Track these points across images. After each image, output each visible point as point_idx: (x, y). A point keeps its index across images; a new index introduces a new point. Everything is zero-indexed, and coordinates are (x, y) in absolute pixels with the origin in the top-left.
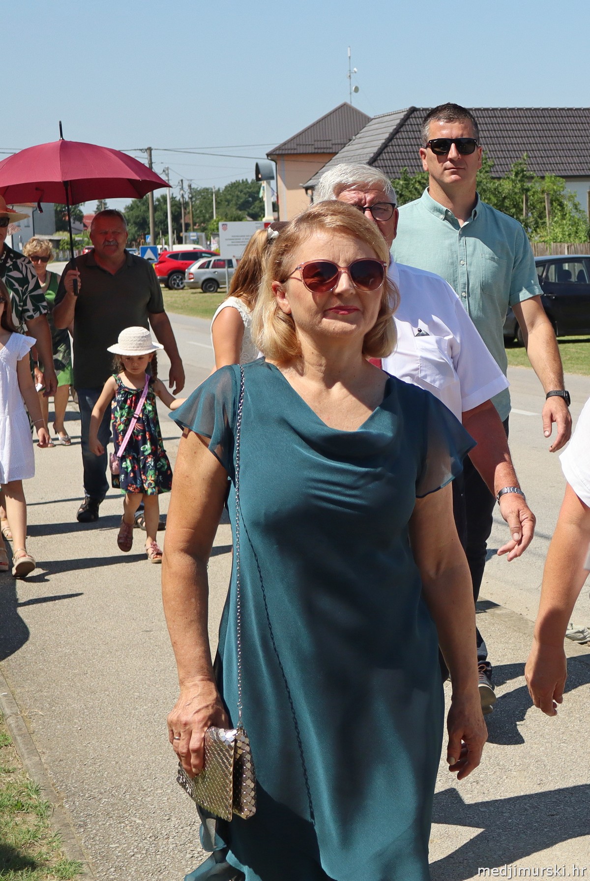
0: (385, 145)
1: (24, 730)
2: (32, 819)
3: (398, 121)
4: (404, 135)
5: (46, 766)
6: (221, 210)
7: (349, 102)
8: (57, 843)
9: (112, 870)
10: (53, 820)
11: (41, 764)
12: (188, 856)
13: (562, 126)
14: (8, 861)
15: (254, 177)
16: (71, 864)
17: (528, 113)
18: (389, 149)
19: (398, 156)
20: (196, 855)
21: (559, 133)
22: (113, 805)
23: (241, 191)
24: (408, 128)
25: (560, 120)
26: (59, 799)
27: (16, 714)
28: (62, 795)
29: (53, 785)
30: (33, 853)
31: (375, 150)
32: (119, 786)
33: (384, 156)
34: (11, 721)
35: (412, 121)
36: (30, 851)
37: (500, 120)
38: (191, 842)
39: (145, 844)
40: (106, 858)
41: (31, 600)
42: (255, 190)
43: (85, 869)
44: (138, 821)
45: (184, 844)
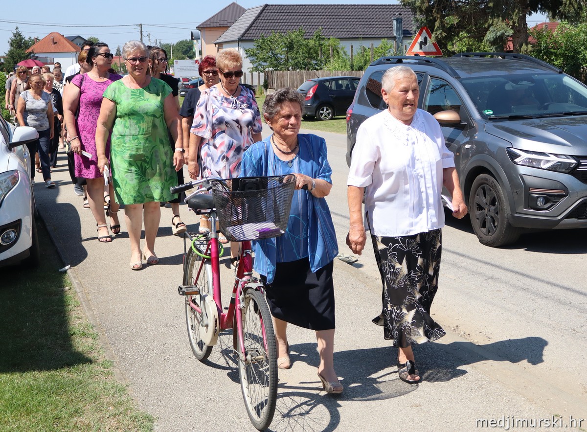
0: (253, 23)
1: (86, 299)
2: (90, 340)
3: (259, 11)
4: (262, 18)
5: (96, 316)
6: (174, 54)
7: (235, 2)
8: (102, 352)
9: (127, 365)
10: (100, 341)
11: (94, 315)
12: (163, 359)
13: (339, 14)
14: (79, 360)
15: (190, 38)
16: (108, 362)
17: (322, 7)
18: (255, 25)
19: (259, 28)
20: (166, 359)
21: (337, 17)
22: (127, 334)
23: (184, 45)
24: (264, 14)
25: (338, 10)
26: (102, 331)
27: (82, 292)
28: (104, 329)
29: (100, 325)
30: (91, 356)
31: (248, 25)
32: (130, 326)
33: (252, 28)
34: (80, 294)
35: (266, 11)
36: (89, 355)
37: (308, 11)
39: (143, 353)
40: (125, 359)
41: (88, 238)
42: (191, 44)
43: (115, 364)
44: (139, 342)
45: (161, 354)
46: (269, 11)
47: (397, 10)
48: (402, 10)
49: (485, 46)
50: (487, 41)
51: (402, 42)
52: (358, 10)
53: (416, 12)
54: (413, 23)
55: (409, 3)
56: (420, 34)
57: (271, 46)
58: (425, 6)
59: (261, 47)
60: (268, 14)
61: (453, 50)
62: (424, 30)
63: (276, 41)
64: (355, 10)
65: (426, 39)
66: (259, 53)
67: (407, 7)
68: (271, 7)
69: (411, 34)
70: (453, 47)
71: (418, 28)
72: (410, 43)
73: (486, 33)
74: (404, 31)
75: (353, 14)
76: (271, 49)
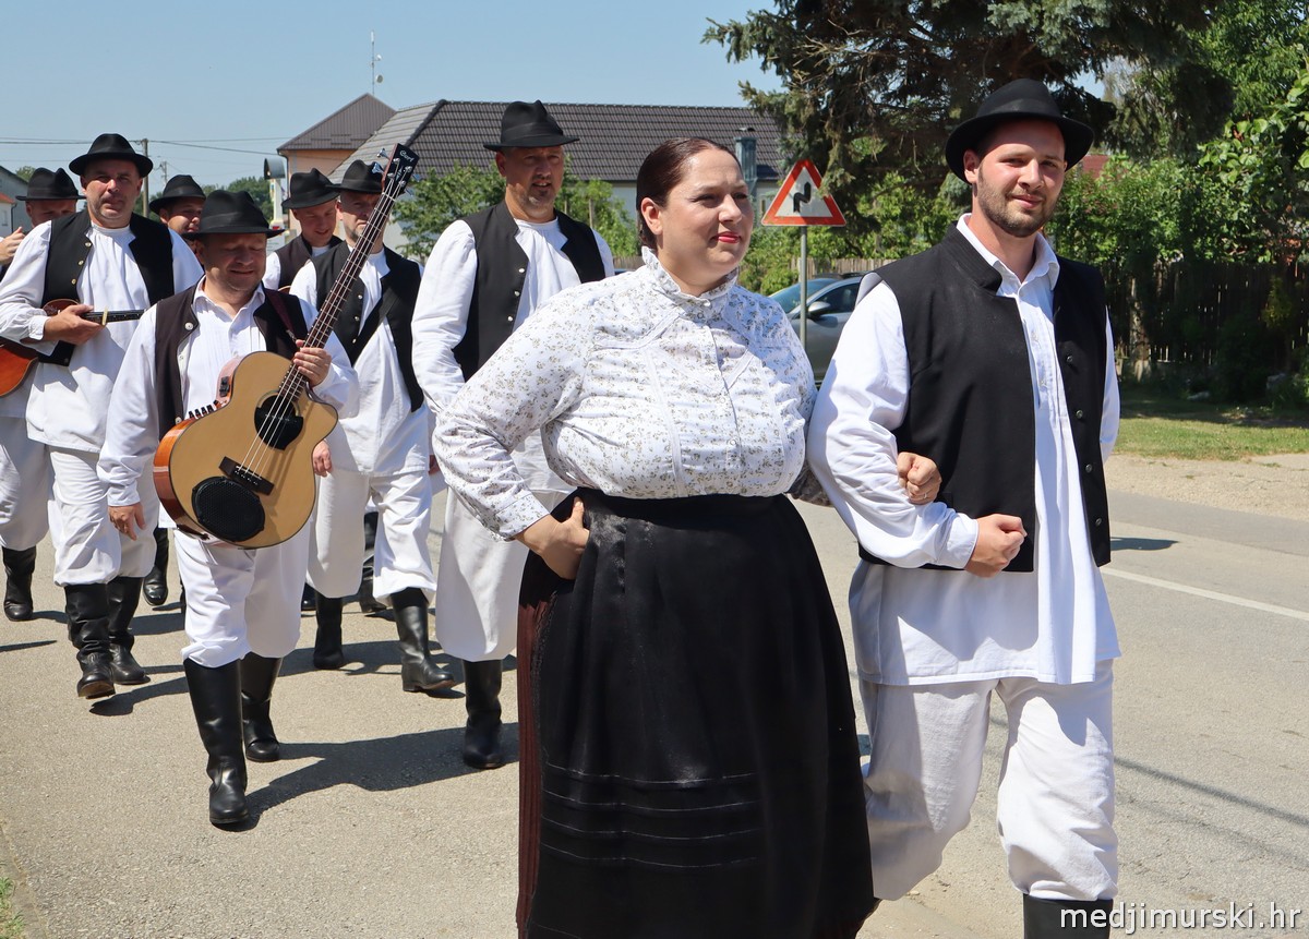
0: (410, 142)
3: (426, 116)
4: (432, 131)
5: (7, 838)
7: (371, 93)
8: (18, 926)
10: (14, 900)
11: (2, 835)
13: (610, 125)
15: (262, 175)
17: (572, 110)
18: (415, 146)
21: (606, 132)
22: (82, 883)
24: (437, 123)
25: (608, 118)
26: (20, 876)
28: (25, 871)
29: (15, 860)
32: (89, 863)
35: (442, 115)
38: (170, 928)
39: (119, 929)
42: (264, 189)
44: (111, 903)
45: (163, 930)
46: (450, 115)
47: (744, 120)
48: (756, 120)
49: (942, 205)
50: (946, 195)
51: (754, 194)
52: (654, 119)
53: (786, 127)
54: (778, 150)
55: (770, 105)
56: (795, 176)
57: (452, 195)
58: (807, 114)
59: (427, 198)
60: (445, 123)
61: (870, 213)
62: (804, 169)
63: (463, 185)
64: (647, 118)
65: (807, 187)
66: (423, 213)
67: (766, 113)
68: (455, 108)
69: (776, 174)
70: (871, 207)
71: (790, 162)
72: (771, 197)
73: (944, 178)
74: (759, 167)
75: (643, 126)
76: (451, 203)
